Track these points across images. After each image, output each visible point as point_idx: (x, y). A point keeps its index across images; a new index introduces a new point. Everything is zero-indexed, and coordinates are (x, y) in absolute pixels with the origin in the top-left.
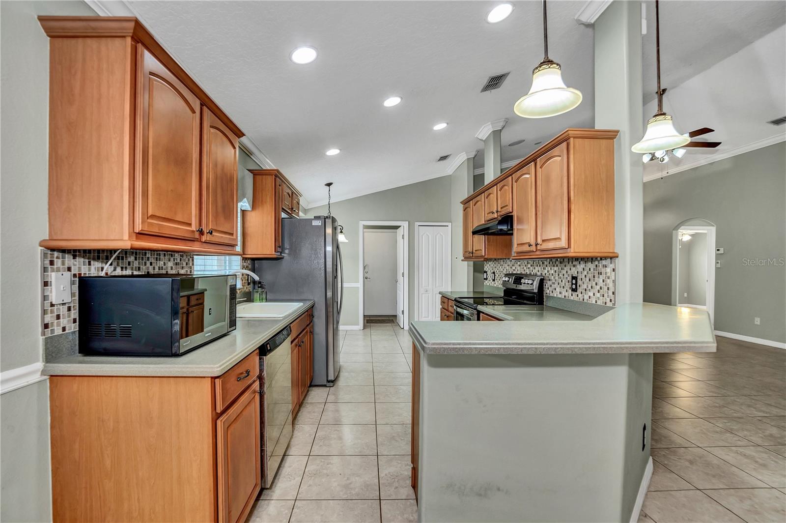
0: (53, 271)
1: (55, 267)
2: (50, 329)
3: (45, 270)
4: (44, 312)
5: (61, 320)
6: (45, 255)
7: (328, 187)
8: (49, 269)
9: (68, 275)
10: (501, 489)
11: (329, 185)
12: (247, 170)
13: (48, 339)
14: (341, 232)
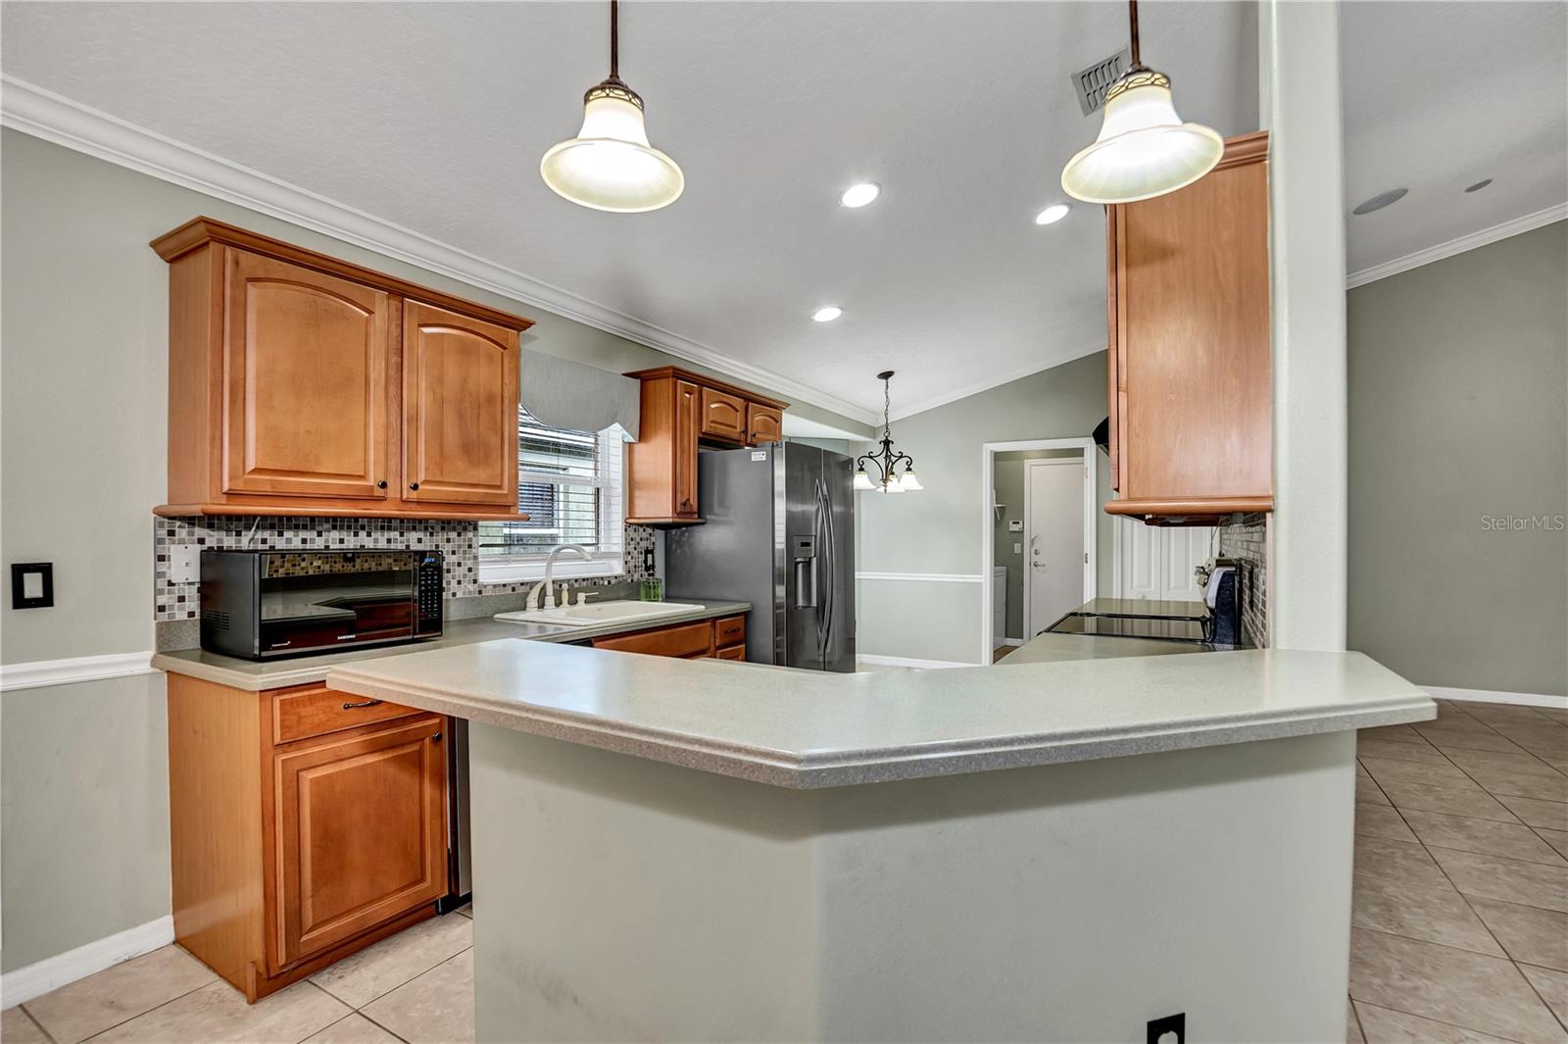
0: (174, 543)
1: (176, 538)
2: (167, 612)
3: (159, 541)
4: (158, 592)
5: (187, 603)
6: (159, 525)
7: (884, 381)
8: (167, 541)
9: (198, 548)
10: (579, 1000)
11: (886, 375)
12: (624, 375)
13: (160, 627)
14: (909, 469)
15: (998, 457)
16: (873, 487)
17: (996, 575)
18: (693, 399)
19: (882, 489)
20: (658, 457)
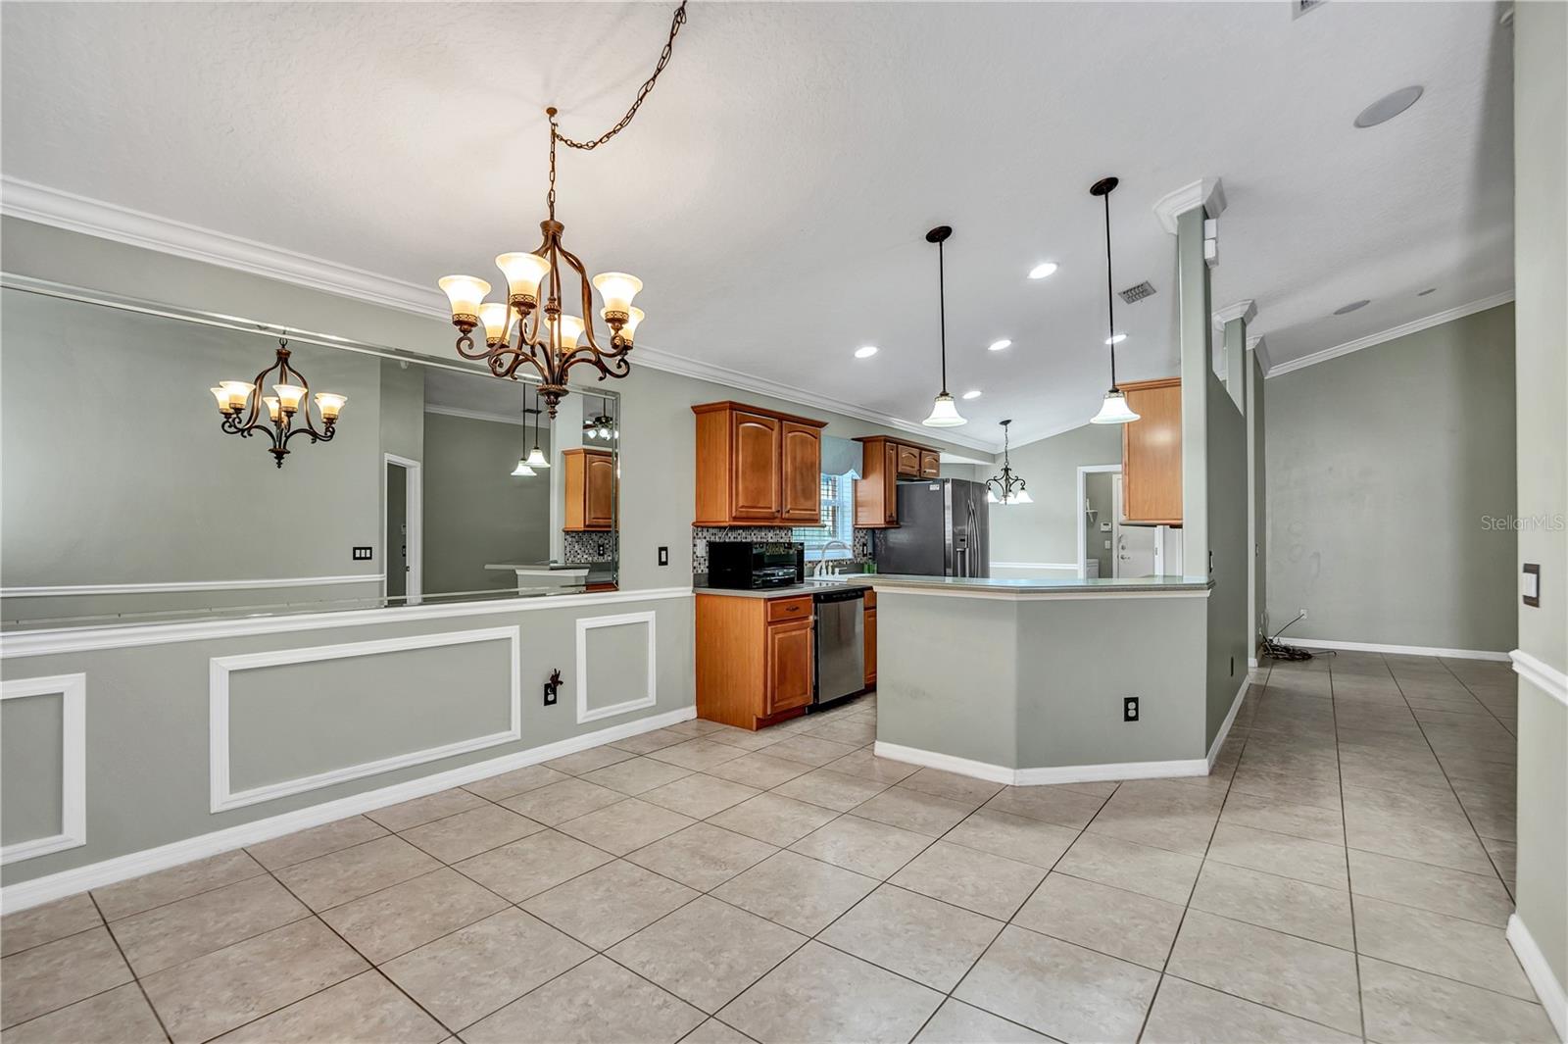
0: (698, 538)
1: (699, 536)
2: (696, 570)
3: (694, 537)
4: (694, 561)
5: (703, 565)
6: (694, 529)
7: (1005, 426)
9: (704, 541)
11: (1006, 423)
12: (853, 439)
13: (695, 575)
14: (1023, 489)
15: (1088, 476)
16: (996, 501)
17: (1088, 565)
18: (893, 453)
19: (1003, 502)
20: (874, 488)
